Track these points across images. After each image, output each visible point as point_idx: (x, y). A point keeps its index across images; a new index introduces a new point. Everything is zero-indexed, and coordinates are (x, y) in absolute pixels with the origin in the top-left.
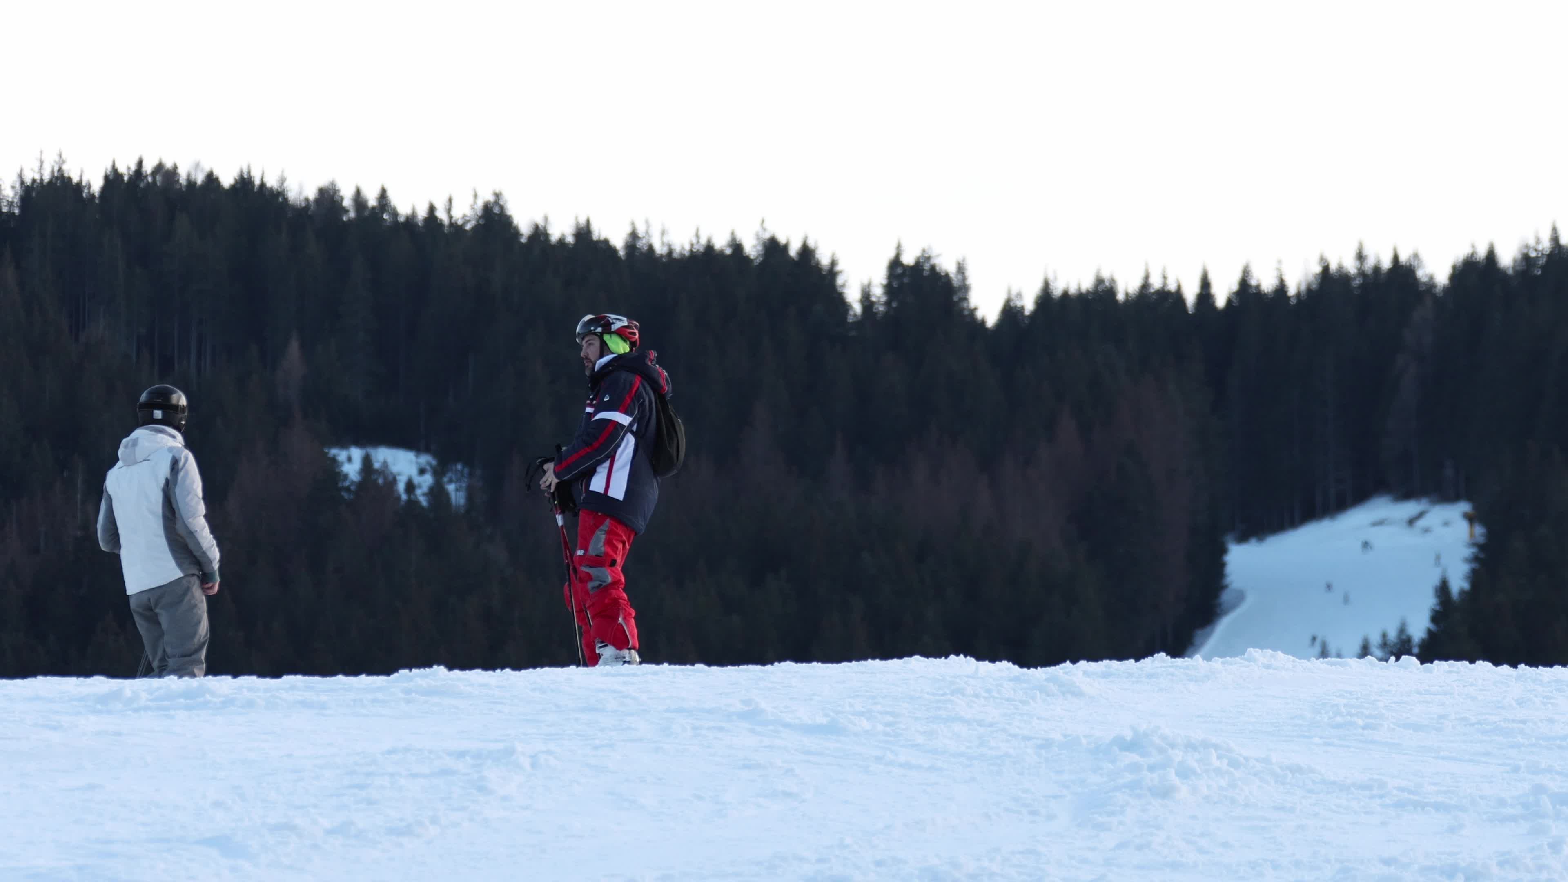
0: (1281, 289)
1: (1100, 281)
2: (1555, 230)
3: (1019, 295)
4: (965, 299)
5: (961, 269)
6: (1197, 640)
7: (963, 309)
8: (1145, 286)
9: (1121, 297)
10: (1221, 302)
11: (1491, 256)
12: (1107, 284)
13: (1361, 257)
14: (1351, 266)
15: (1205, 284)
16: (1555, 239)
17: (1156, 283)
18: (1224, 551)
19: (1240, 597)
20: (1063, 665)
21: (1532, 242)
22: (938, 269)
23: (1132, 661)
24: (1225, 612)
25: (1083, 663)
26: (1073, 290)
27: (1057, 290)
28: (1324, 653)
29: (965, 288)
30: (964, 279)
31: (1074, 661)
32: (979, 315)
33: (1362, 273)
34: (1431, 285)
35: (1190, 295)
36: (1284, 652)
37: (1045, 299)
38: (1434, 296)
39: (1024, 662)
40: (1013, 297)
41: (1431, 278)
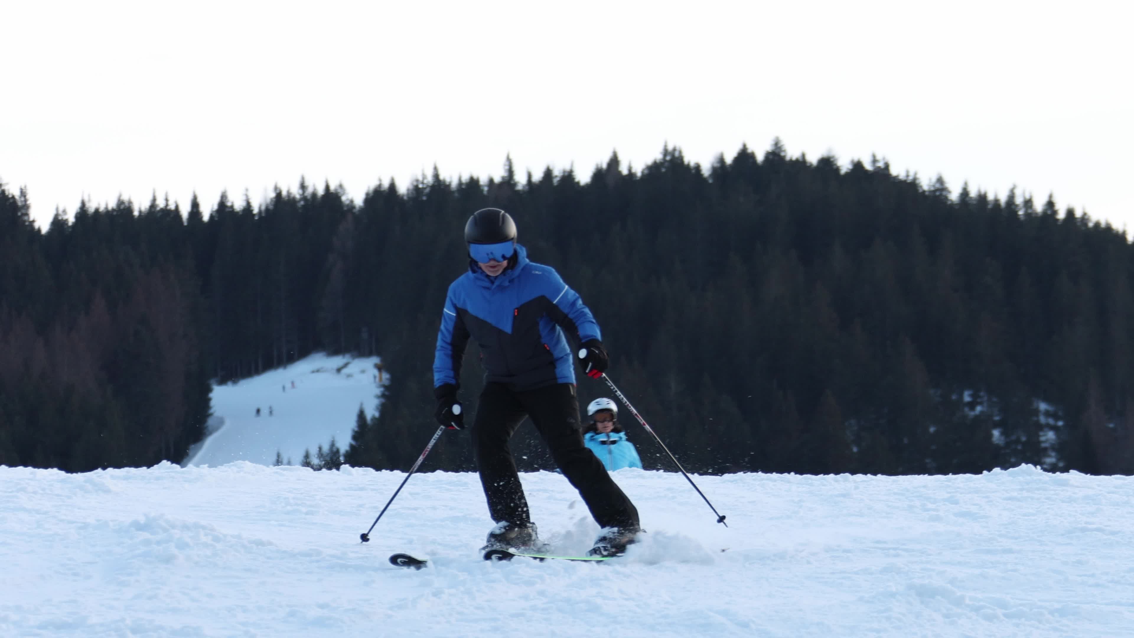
0: (248, 208)
1: (120, 202)
2: (435, 169)
3: (64, 211)
4: (27, 214)
5: (23, 194)
6: (191, 453)
7: (25, 221)
8: (153, 206)
9: (136, 213)
10: (206, 218)
11: (392, 187)
12: (127, 204)
13: (303, 187)
14: (296, 192)
15: (195, 205)
16: (436, 176)
17: (161, 204)
18: (209, 390)
19: (221, 422)
20: (96, 471)
21: (420, 178)
22: (7, 193)
23: (145, 468)
24: (211, 433)
25: (110, 470)
26: (102, 209)
27: (91, 207)
28: (278, 462)
29: (26, 207)
30: (26, 201)
31: (104, 468)
32: (36, 225)
33: (304, 198)
34: (351, 206)
35: (185, 211)
36: (251, 461)
37: (82, 214)
38: (354, 214)
39: (69, 468)
41: (352, 201)
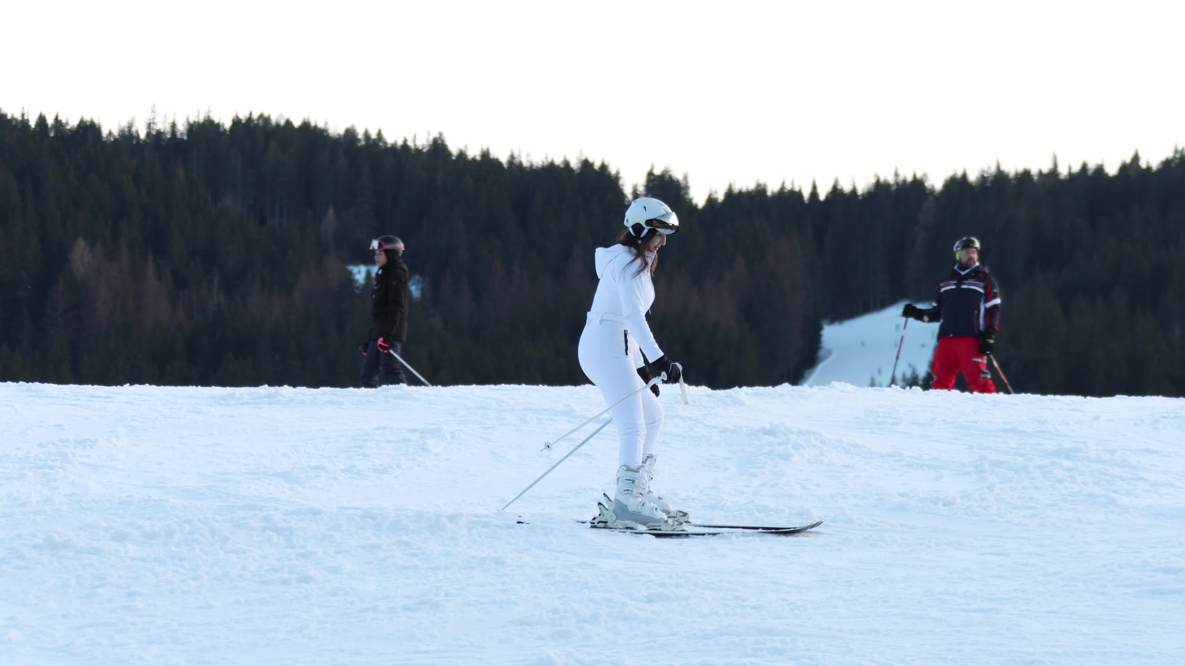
0: (854, 191)
1: (759, 185)
3: (716, 192)
4: (687, 194)
5: (685, 178)
6: (806, 375)
7: (686, 199)
8: (782, 188)
9: (769, 193)
10: (822, 197)
11: (964, 176)
12: (762, 187)
13: (896, 175)
14: (891, 180)
15: (814, 188)
16: (998, 167)
17: (788, 187)
18: (820, 328)
19: (829, 353)
20: (734, 389)
21: (985, 169)
22: (673, 178)
23: (770, 387)
24: (821, 361)
25: (745, 388)
26: (744, 190)
27: (736, 188)
28: (872, 384)
29: (687, 188)
30: (687, 183)
31: (740, 386)
32: (694, 201)
33: (897, 184)
34: (932, 191)
35: (806, 194)
36: (852, 383)
37: (730, 194)
38: (934, 196)
39: (714, 386)
40: (713, 193)
41: (933, 187)
